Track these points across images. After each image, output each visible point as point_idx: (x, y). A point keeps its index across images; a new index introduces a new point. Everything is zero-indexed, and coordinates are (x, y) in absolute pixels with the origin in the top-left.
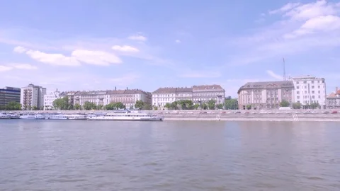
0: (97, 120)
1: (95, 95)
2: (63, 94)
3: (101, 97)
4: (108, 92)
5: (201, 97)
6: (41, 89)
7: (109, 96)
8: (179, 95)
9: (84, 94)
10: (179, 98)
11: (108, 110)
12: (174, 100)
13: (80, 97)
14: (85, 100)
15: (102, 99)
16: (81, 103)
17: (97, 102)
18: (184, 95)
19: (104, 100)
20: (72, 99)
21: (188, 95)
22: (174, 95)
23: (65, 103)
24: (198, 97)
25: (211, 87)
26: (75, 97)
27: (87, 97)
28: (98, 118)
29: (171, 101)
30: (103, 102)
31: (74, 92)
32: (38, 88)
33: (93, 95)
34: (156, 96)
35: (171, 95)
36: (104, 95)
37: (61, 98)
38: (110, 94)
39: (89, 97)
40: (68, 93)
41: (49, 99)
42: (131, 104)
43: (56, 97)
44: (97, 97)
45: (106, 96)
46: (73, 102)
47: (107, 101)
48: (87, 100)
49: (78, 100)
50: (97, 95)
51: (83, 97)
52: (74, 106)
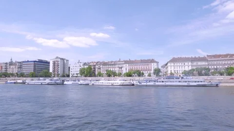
0: (146, 86)
1: (115, 64)
2: (85, 64)
3: (120, 66)
4: (126, 62)
5: (216, 65)
6: (65, 61)
7: (127, 65)
8: (195, 64)
9: (105, 64)
10: (194, 66)
11: (128, 76)
12: (190, 68)
13: (101, 66)
14: (106, 69)
15: (121, 68)
16: (103, 71)
17: (117, 70)
18: (200, 63)
19: (123, 69)
20: (95, 68)
21: (203, 63)
22: (190, 64)
23: (89, 72)
24: (214, 65)
25: (226, 56)
26: (97, 67)
27: (107, 66)
28: (148, 84)
29: (187, 69)
31: (95, 63)
32: (63, 59)
33: (113, 65)
34: (172, 64)
35: (186, 64)
36: (122, 64)
37: (85, 67)
38: (128, 63)
39: (110, 66)
40: (90, 63)
41: (74, 68)
42: (149, 72)
43: (80, 66)
44: (117, 66)
45: (125, 65)
46: (95, 70)
47: (126, 69)
48: (107, 69)
49: (100, 68)
50: (116, 64)
51: (103, 67)
52: (96, 73)
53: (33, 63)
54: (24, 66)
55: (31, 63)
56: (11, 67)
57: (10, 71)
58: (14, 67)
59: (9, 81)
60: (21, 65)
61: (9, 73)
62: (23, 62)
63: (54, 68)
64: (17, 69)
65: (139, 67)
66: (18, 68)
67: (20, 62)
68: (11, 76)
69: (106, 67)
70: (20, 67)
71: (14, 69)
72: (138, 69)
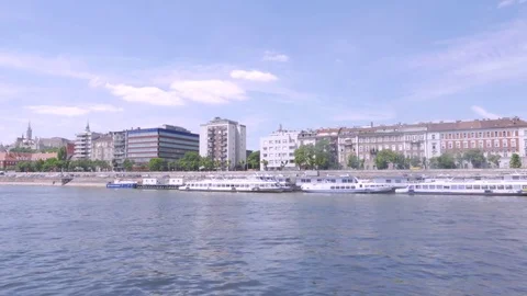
2: (303, 135)
3: (415, 138)
4: (433, 128)
6: (239, 128)
7: (437, 135)
13: (355, 140)
14: (368, 148)
15: (418, 144)
17: (403, 147)
19: (423, 147)
20: (334, 146)
26: (341, 141)
27: (373, 140)
30: (419, 151)
32: (234, 124)
33: (390, 135)
36: (422, 133)
37: (306, 142)
38: (439, 131)
39: (380, 140)
40: (319, 131)
41: (275, 145)
42: (510, 154)
43: (291, 141)
44: (404, 138)
45: (430, 136)
46: (336, 152)
47: (432, 147)
48: (374, 147)
49: (351, 146)
50: (402, 134)
51: (361, 141)
52: (341, 159)
53: (156, 133)
54: (132, 143)
55: (151, 134)
56: (98, 145)
57: (94, 156)
58: (105, 144)
59: (116, 182)
60: (122, 139)
61: (93, 159)
62: (129, 132)
63: (214, 146)
64: (112, 151)
65: (478, 141)
66: (116, 147)
67: (120, 133)
68: (98, 168)
69: (370, 143)
70: (122, 146)
71: (106, 150)
72: (474, 146)
